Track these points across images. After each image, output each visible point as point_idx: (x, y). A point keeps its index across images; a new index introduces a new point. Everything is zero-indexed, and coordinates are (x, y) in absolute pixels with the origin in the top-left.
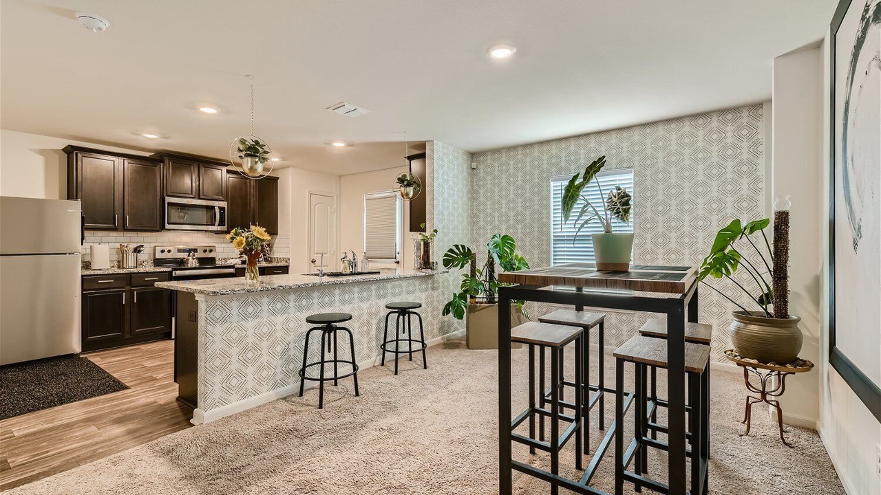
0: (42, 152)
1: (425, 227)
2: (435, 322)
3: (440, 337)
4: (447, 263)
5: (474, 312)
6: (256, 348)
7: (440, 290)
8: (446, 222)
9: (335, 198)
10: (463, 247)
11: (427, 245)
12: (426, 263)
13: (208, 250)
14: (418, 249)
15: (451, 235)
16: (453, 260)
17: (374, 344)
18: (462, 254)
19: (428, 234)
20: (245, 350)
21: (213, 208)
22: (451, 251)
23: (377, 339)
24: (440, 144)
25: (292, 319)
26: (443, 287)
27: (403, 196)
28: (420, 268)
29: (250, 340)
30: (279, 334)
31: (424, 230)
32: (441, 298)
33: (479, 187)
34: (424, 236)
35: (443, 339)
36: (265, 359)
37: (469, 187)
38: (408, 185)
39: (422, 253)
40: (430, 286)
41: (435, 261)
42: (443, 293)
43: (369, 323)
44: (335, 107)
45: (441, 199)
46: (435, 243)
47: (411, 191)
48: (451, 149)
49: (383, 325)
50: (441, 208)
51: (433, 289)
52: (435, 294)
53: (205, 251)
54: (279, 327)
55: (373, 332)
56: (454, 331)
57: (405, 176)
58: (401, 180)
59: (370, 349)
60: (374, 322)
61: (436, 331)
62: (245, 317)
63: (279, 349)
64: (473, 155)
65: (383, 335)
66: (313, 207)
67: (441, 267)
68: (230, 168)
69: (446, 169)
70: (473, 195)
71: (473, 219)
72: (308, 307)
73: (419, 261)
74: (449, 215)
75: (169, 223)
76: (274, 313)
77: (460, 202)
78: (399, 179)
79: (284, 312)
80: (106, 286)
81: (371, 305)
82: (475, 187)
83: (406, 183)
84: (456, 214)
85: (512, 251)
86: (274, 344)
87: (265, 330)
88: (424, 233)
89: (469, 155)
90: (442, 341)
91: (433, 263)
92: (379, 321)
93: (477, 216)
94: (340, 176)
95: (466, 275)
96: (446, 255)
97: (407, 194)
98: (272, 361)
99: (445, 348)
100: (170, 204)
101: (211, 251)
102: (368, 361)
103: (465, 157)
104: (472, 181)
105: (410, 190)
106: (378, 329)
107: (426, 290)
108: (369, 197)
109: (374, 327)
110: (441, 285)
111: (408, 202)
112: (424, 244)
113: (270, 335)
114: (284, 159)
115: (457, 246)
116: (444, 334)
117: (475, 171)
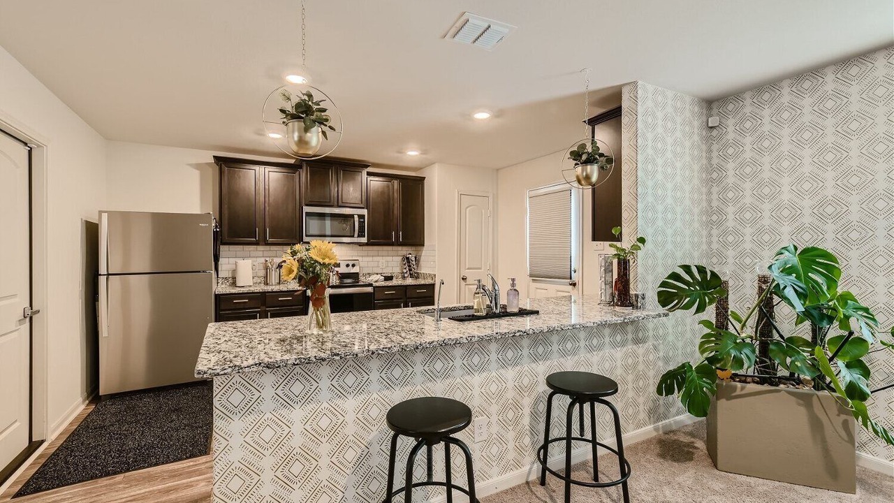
0: (198, 166)
1: (621, 233)
2: (641, 400)
3: (652, 426)
4: (665, 299)
5: (727, 399)
6: (307, 455)
7: (649, 344)
8: (660, 223)
9: (491, 199)
10: (701, 270)
11: (624, 265)
12: (622, 293)
13: (351, 263)
14: (608, 270)
15: (669, 246)
16: (680, 295)
17: (527, 440)
18: (699, 284)
19: (626, 244)
20: (288, 460)
21: (352, 216)
22: (675, 276)
23: (533, 432)
24: (650, 88)
25: (375, 402)
26: (656, 337)
27: (579, 182)
28: (611, 303)
29: (297, 441)
30: (350, 429)
31: (619, 239)
32: (651, 357)
33: (725, 158)
34: (617, 248)
35: (656, 429)
36: (324, 475)
37: (705, 161)
38: (590, 161)
39: (615, 276)
40: (630, 336)
41: (639, 293)
42: (655, 348)
43: (517, 406)
44: (454, 30)
45: (650, 183)
46: (639, 261)
47: (594, 171)
48: (670, 94)
49: (543, 407)
50: (650, 199)
51: (637, 341)
52: (641, 350)
53: (348, 266)
54: (350, 418)
55: (526, 421)
56: (677, 415)
57: (583, 146)
58: (576, 155)
59: (520, 450)
60: (527, 402)
61: (643, 415)
62: (288, 402)
63: (351, 455)
64: (713, 104)
65: (542, 427)
66: (463, 211)
67: (652, 305)
68: (370, 169)
69: (660, 130)
70: (712, 175)
71: (712, 216)
72: (404, 382)
73: (609, 291)
74: (666, 210)
75: (306, 236)
76: (342, 393)
77: (687, 188)
78: (572, 153)
79: (359, 389)
80: (241, 306)
81: (520, 373)
82: (715, 161)
83: (584, 157)
84: (679, 210)
85: (832, 282)
86: (342, 447)
87: (324, 423)
88: (618, 244)
89: (705, 105)
90: (654, 434)
91: (637, 296)
92: (536, 403)
93: (720, 211)
94: (498, 170)
95: (707, 323)
96: (664, 284)
97: (588, 178)
98: (338, 478)
99: (662, 456)
100: (308, 214)
101: (353, 265)
102: (516, 472)
103: (696, 109)
104: (710, 151)
105: (592, 171)
106: (534, 415)
107: (623, 344)
108: (533, 193)
109: (527, 411)
110: (651, 333)
111: (588, 192)
112: (619, 263)
113: (334, 431)
114: (424, 152)
115: (687, 269)
116: (658, 420)
117: (715, 133)
